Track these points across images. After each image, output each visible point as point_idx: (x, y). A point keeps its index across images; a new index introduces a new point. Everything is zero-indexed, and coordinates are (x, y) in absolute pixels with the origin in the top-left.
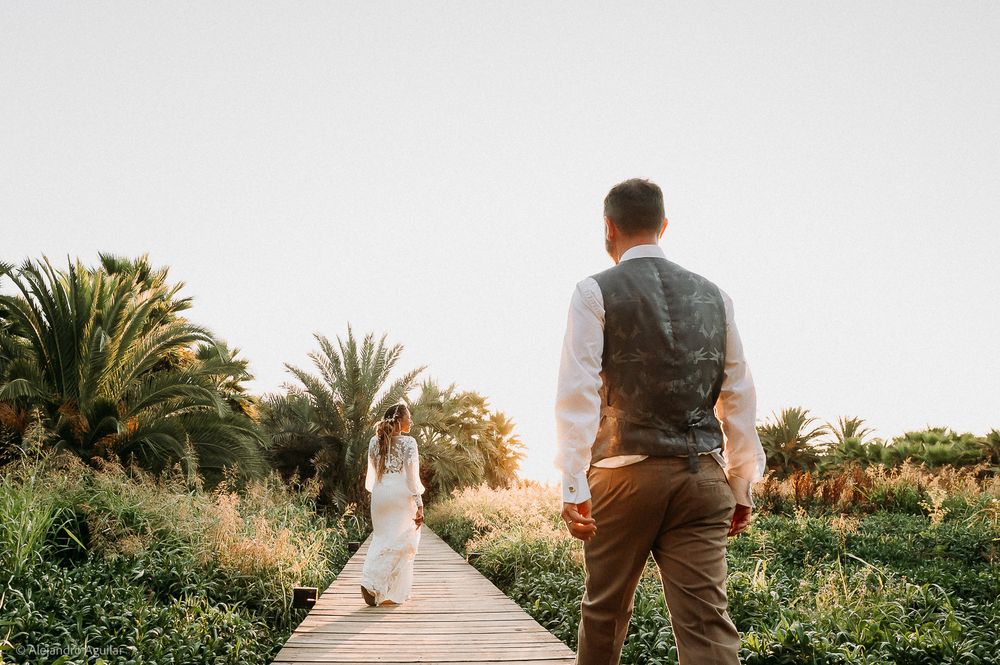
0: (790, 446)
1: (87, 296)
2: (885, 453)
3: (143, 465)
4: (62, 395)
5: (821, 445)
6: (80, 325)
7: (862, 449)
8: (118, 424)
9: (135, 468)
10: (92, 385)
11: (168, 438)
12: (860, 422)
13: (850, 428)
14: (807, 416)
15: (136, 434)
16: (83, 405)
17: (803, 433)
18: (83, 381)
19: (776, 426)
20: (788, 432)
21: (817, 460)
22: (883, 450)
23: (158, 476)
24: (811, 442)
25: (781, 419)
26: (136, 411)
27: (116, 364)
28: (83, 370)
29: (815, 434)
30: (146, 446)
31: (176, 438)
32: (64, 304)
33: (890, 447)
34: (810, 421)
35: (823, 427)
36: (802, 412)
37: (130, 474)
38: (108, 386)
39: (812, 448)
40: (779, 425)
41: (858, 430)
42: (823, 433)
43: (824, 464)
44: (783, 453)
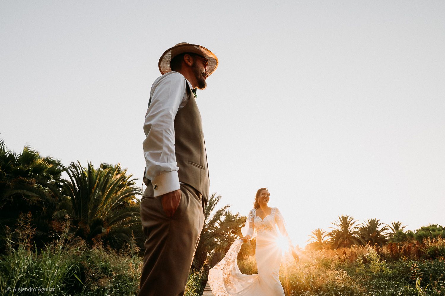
0: (374, 235)
1: (94, 176)
2: (415, 236)
3: (113, 247)
4: (80, 217)
5: (387, 234)
6: (91, 189)
7: (405, 234)
8: (103, 229)
9: (109, 247)
10: (93, 213)
11: (124, 235)
12: (400, 223)
13: (397, 226)
14: (379, 222)
15: (111, 234)
16: (89, 221)
17: (379, 229)
18: (90, 211)
19: (367, 226)
20: (372, 229)
21: (387, 240)
22: (414, 235)
23: (118, 251)
24: (382, 233)
25: (368, 224)
26: (111, 224)
27: (104, 205)
28: (90, 206)
29: (383, 230)
30: (114, 239)
31: (127, 235)
32: (85, 180)
33: (416, 233)
34: (380, 224)
35: (386, 227)
36: (376, 220)
37: (107, 250)
38: (100, 214)
39: (383, 235)
40: (368, 227)
41: (400, 228)
42: (387, 229)
43: (390, 242)
44: (372, 238)
